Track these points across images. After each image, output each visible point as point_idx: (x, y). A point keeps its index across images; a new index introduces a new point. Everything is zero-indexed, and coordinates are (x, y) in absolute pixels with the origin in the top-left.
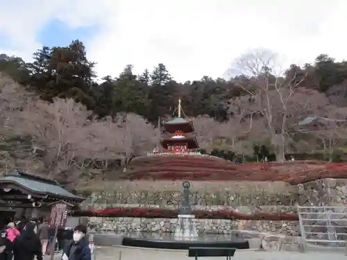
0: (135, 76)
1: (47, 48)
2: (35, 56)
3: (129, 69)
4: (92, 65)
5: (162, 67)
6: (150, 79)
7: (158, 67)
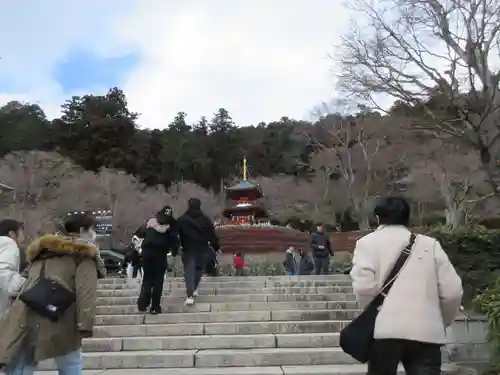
0: (190, 127)
1: (78, 98)
2: (64, 110)
3: (180, 118)
4: (134, 116)
5: (223, 113)
6: (209, 128)
7: (217, 112)
